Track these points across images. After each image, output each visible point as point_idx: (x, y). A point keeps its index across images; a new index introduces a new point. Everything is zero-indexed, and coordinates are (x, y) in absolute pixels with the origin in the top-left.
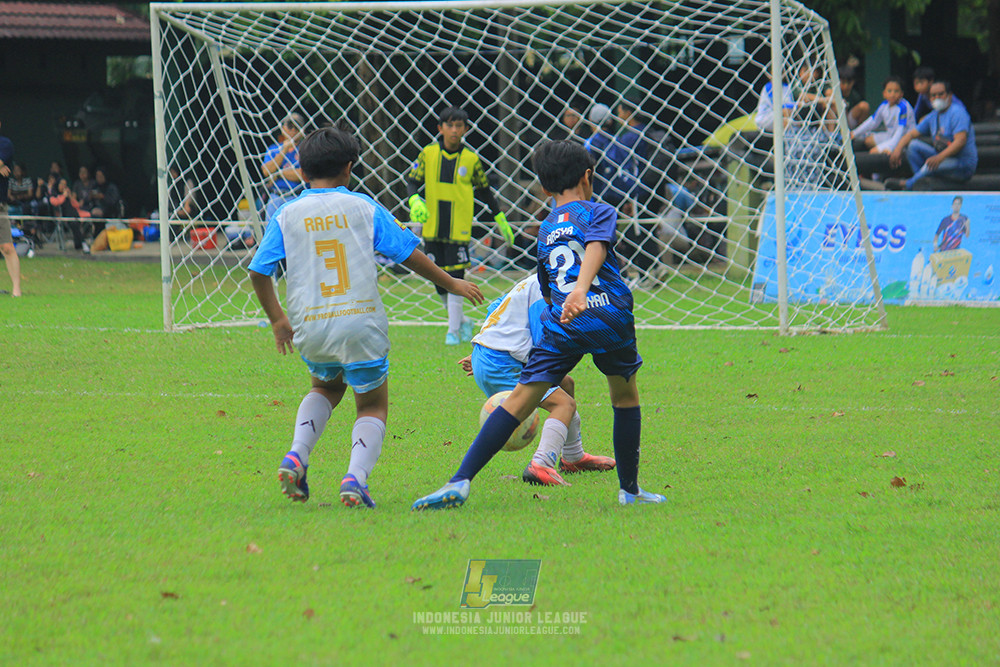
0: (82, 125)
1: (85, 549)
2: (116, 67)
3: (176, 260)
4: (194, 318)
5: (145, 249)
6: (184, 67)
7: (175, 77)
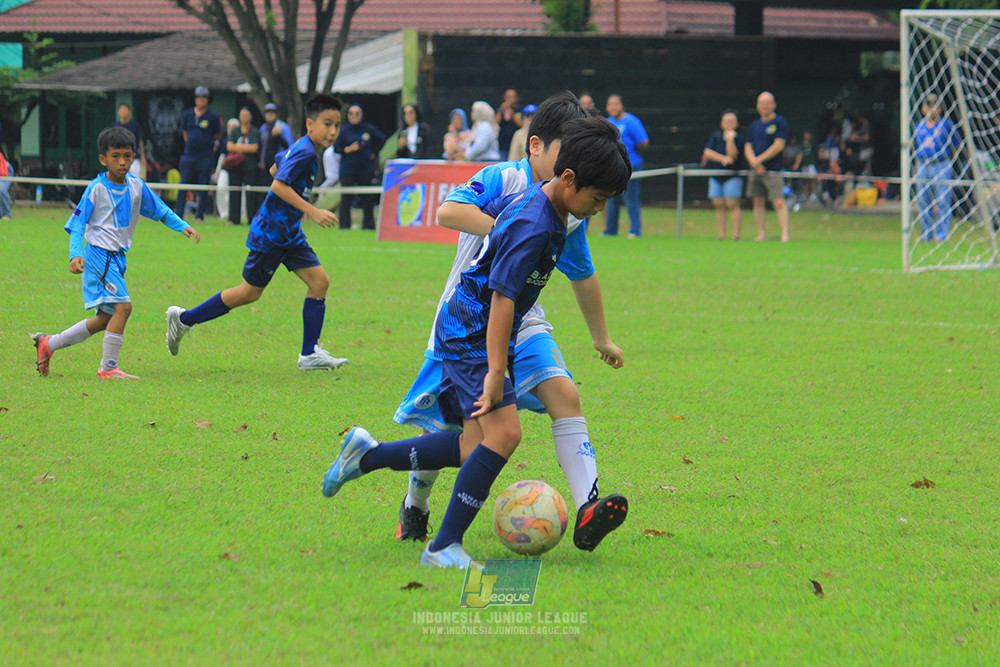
0: (840, 106)
1: (845, 444)
2: (869, 61)
3: (914, 215)
4: (927, 261)
5: (887, 205)
6: (926, 62)
7: (919, 69)
